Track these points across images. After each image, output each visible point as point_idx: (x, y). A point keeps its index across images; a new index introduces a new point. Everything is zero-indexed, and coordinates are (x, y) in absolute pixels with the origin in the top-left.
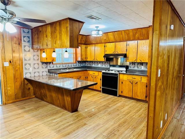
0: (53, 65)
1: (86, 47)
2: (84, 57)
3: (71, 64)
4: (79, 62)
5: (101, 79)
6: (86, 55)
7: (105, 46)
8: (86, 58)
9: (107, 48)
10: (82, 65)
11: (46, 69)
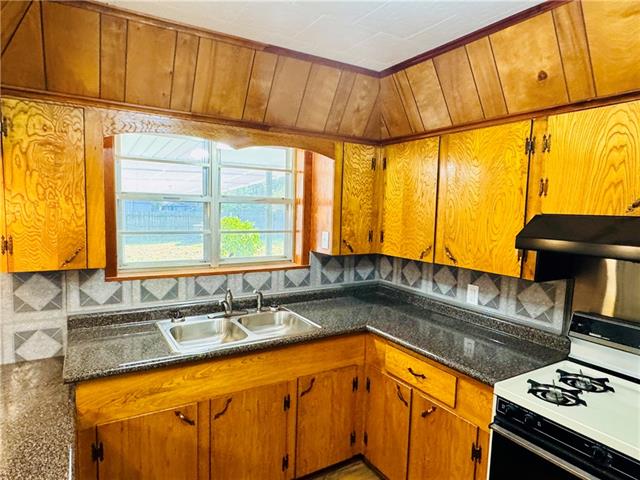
0: (113, 287)
1: (380, 161)
2: (359, 226)
3: (263, 278)
4: (325, 260)
5: (477, 454)
6: (376, 215)
7: (530, 147)
8: (375, 234)
9: (550, 166)
10: (349, 279)
11: (56, 313)
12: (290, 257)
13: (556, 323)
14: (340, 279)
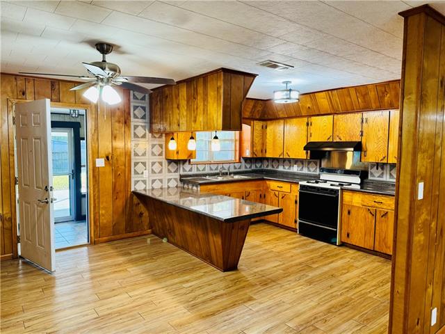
0: (190, 166)
1: (264, 126)
2: (258, 148)
3: (228, 165)
4: (246, 159)
5: (296, 202)
6: (263, 144)
7: (308, 124)
8: (264, 150)
9: (312, 129)
10: (253, 167)
11: (176, 174)
12: (233, 159)
13: (318, 172)
14: (250, 167)
